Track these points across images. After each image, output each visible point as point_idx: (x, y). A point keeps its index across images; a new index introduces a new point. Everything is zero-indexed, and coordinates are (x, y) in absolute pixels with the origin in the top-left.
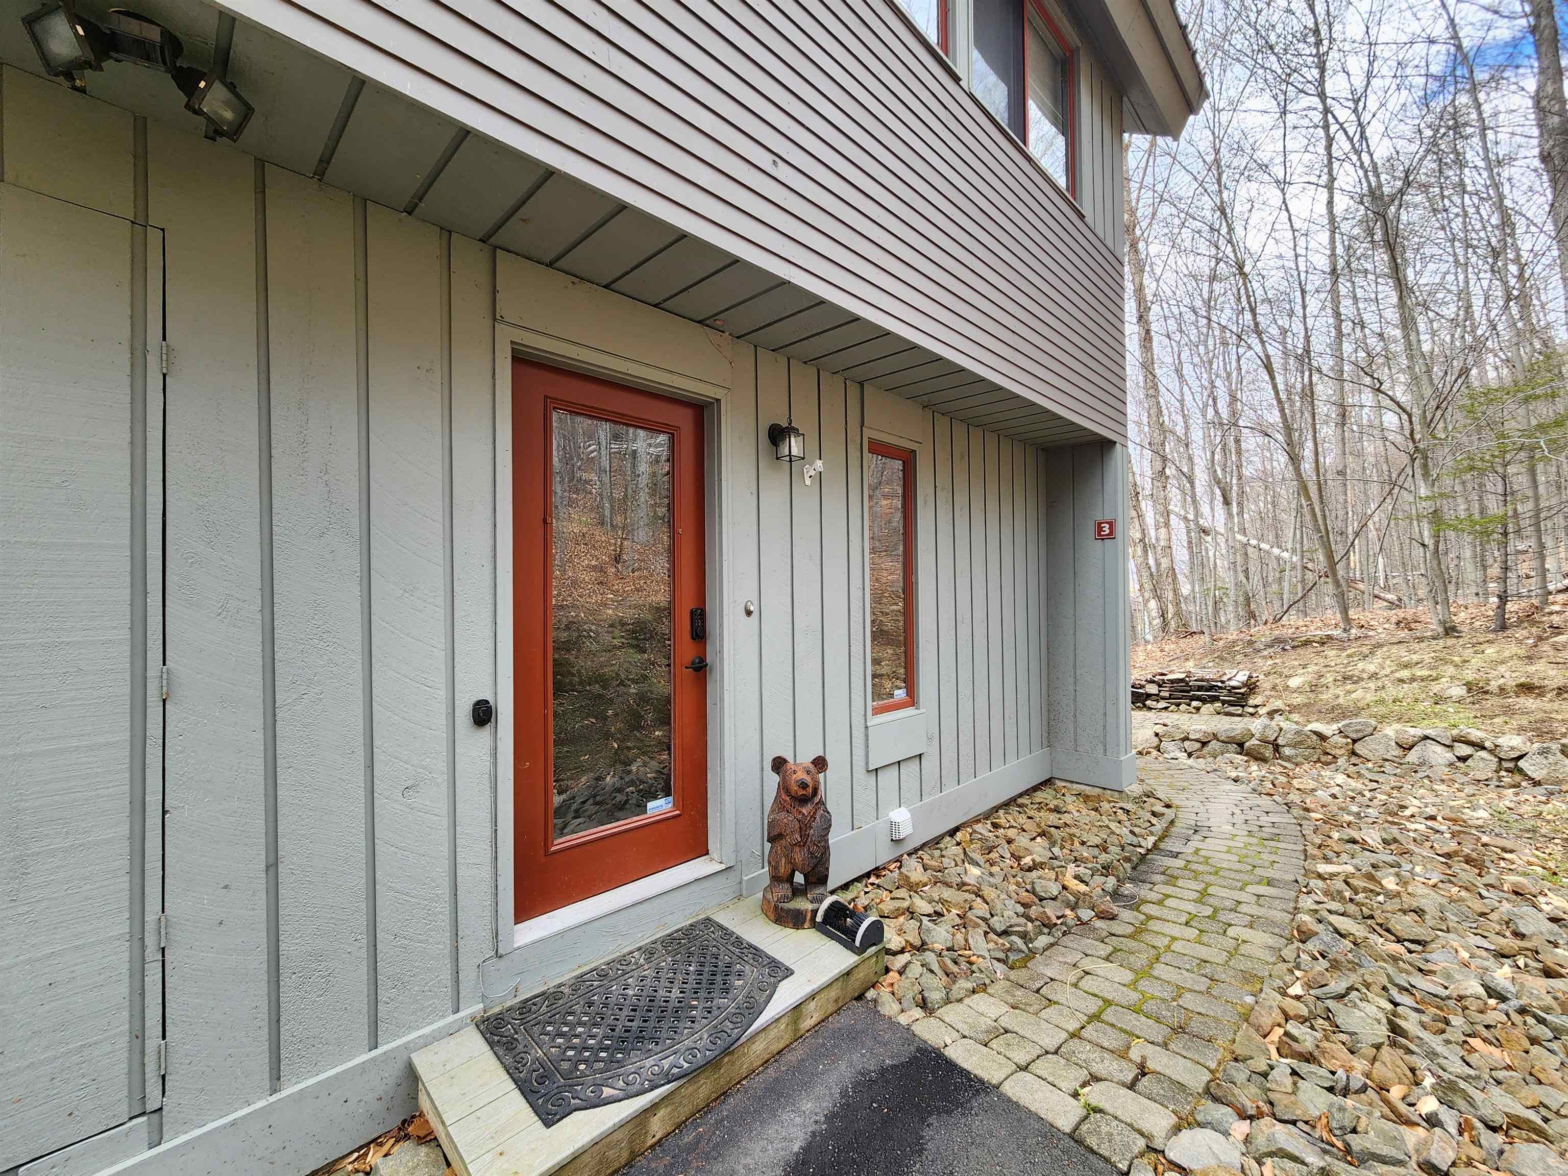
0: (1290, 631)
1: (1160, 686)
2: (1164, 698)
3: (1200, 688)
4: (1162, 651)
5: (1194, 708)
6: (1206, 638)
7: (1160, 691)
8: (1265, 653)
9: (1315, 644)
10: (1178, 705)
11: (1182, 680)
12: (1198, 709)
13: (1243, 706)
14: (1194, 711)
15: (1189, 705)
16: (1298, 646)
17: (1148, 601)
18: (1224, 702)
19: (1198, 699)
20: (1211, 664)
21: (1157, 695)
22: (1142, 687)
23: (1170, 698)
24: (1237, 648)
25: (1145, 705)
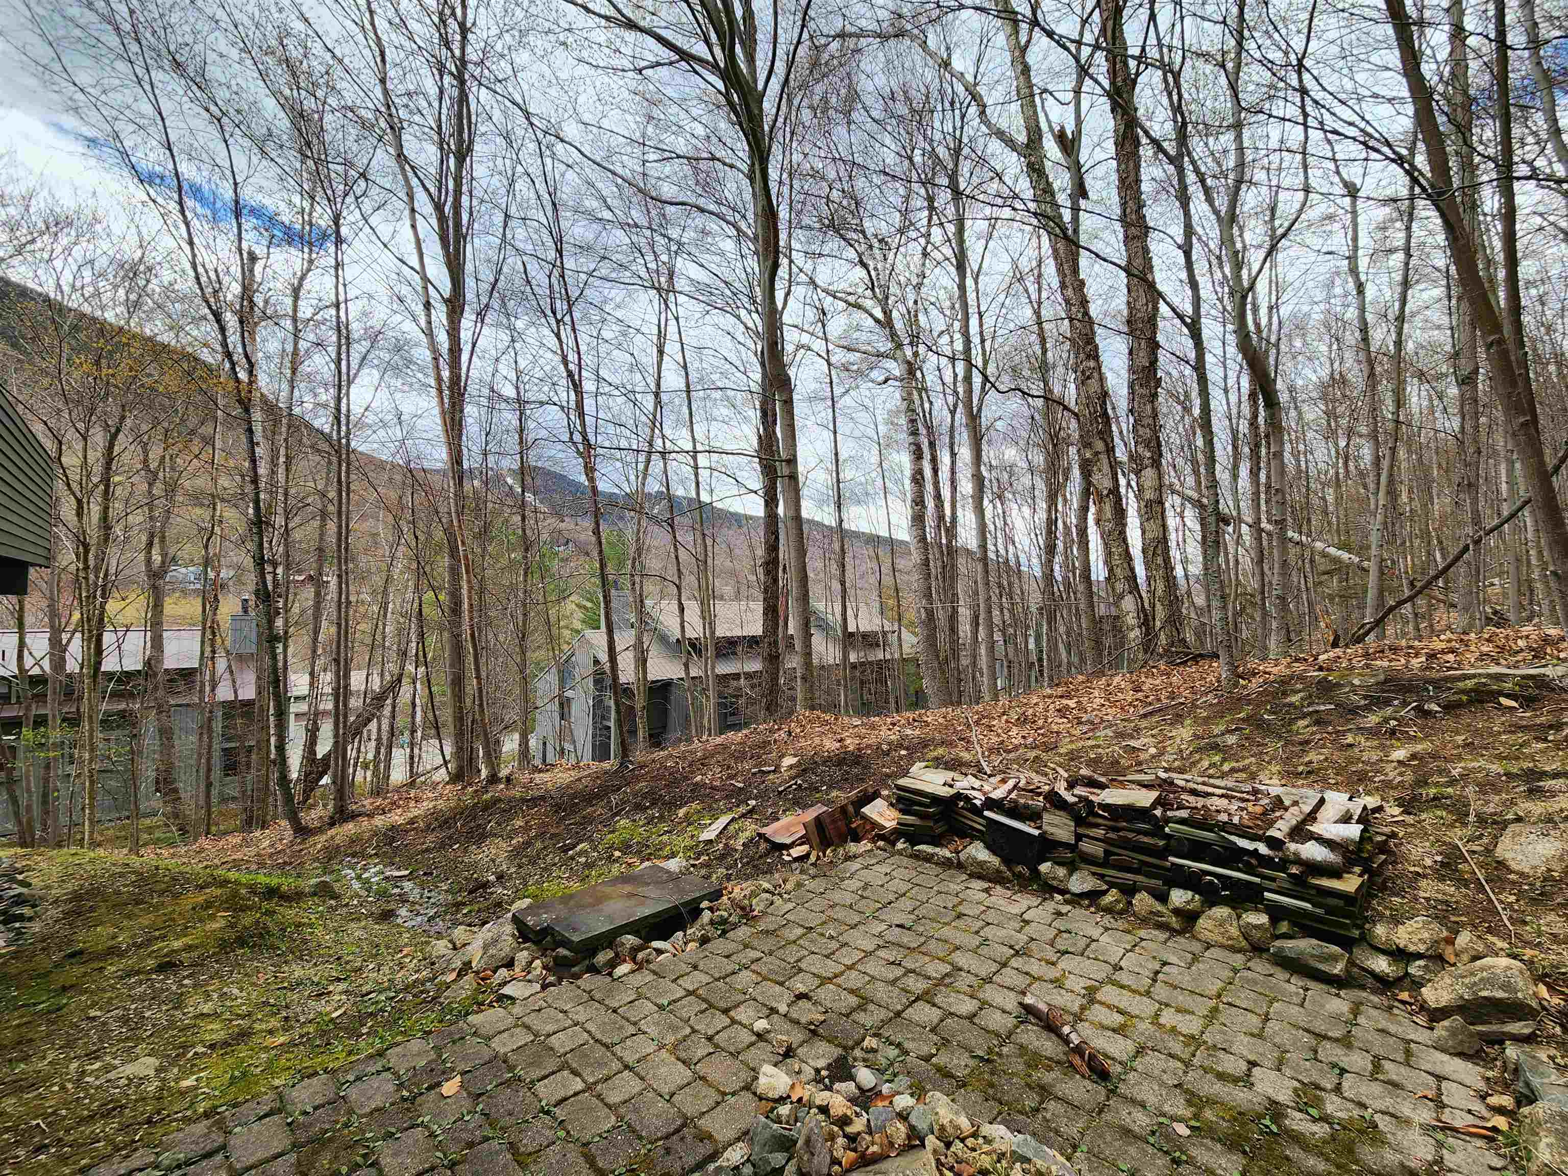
0: (1416, 663)
1: (1079, 821)
2: (1089, 860)
3: (1198, 851)
4: (1138, 689)
5: (1177, 912)
6: (1219, 670)
7: (1079, 837)
8: (1373, 719)
9: (1504, 701)
10: (1129, 891)
11: (1143, 813)
12: (1189, 918)
13: (1347, 944)
14: (1174, 921)
15: (1163, 898)
16: (1459, 705)
17: (1121, 597)
18: (1276, 913)
19: (1190, 881)
20: (1231, 740)
21: (1073, 848)
22: (1033, 816)
23: (1105, 864)
24: (1295, 699)
25: (1036, 873)
